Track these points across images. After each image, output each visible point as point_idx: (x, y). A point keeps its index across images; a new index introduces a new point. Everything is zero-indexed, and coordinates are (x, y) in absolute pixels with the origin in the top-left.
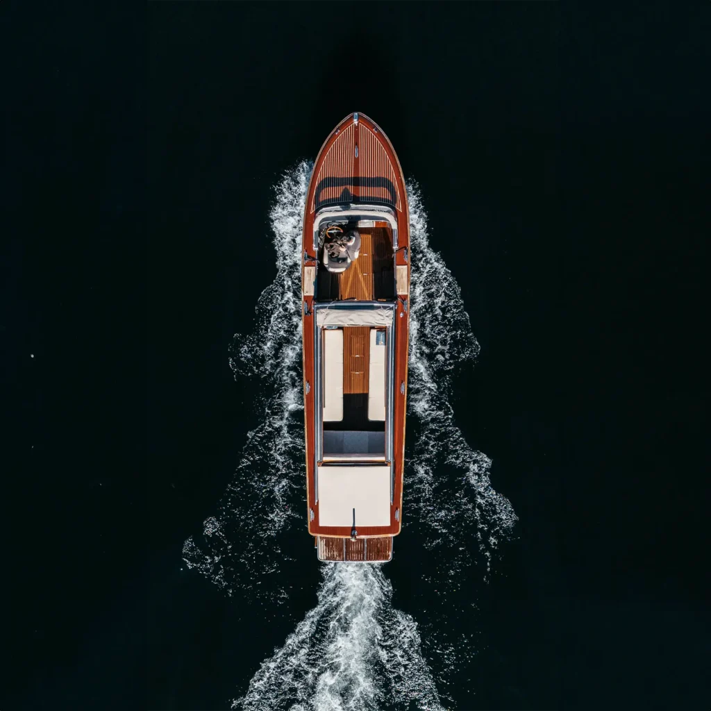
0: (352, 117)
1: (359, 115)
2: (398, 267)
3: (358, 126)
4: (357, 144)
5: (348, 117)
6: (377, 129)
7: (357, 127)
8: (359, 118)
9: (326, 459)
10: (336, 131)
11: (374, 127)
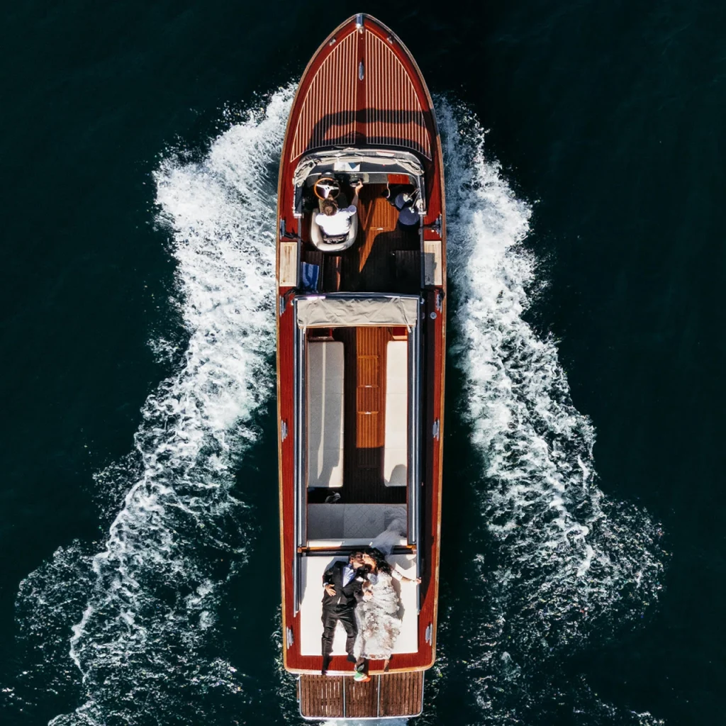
0: (354, 21)
1: (364, 17)
2: (426, 242)
3: (364, 34)
4: (362, 59)
5: (348, 21)
6: (393, 39)
7: (362, 36)
8: (365, 22)
9: (313, 545)
10: (331, 40)
11: (389, 35)
